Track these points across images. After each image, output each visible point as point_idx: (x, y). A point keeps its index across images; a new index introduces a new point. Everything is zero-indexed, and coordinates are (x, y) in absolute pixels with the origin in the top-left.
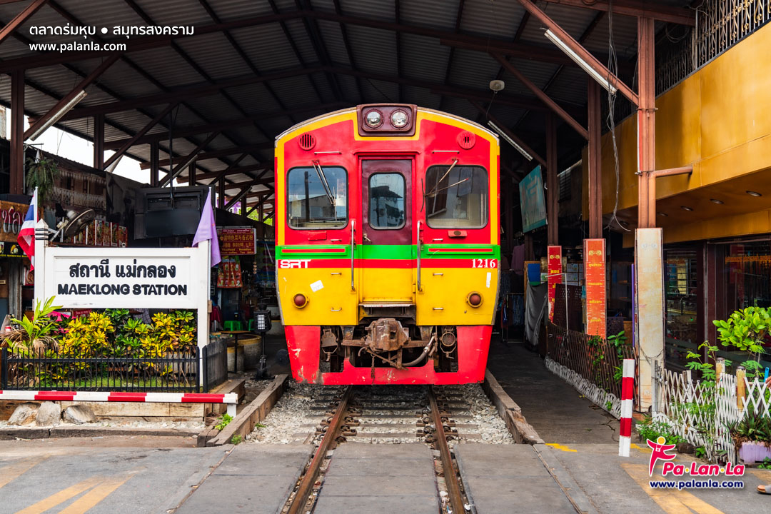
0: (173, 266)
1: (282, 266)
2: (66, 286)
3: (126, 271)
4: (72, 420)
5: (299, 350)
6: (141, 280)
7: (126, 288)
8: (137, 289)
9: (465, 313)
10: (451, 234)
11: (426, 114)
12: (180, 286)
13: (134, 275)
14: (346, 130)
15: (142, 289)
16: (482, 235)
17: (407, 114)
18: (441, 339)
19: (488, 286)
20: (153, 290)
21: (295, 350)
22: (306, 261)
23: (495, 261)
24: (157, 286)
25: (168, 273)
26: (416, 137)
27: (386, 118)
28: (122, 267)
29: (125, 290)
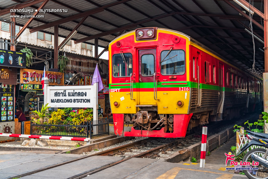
0: (86, 92)
1: (111, 91)
2: (53, 100)
3: (71, 94)
4: (39, 145)
5: (116, 123)
6: (76, 98)
7: (71, 100)
8: (75, 101)
9: (177, 109)
10: (170, 77)
11: (160, 30)
12: (88, 99)
13: (74, 96)
14: (131, 39)
15: (76, 101)
16: (184, 78)
17: (153, 31)
18: (168, 119)
19: (186, 98)
20: (79, 101)
21: (115, 123)
22: (119, 89)
23: (189, 88)
24: (81, 99)
25: (84, 95)
26: (157, 40)
27: (145, 33)
28: (70, 93)
29: (71, 101)
